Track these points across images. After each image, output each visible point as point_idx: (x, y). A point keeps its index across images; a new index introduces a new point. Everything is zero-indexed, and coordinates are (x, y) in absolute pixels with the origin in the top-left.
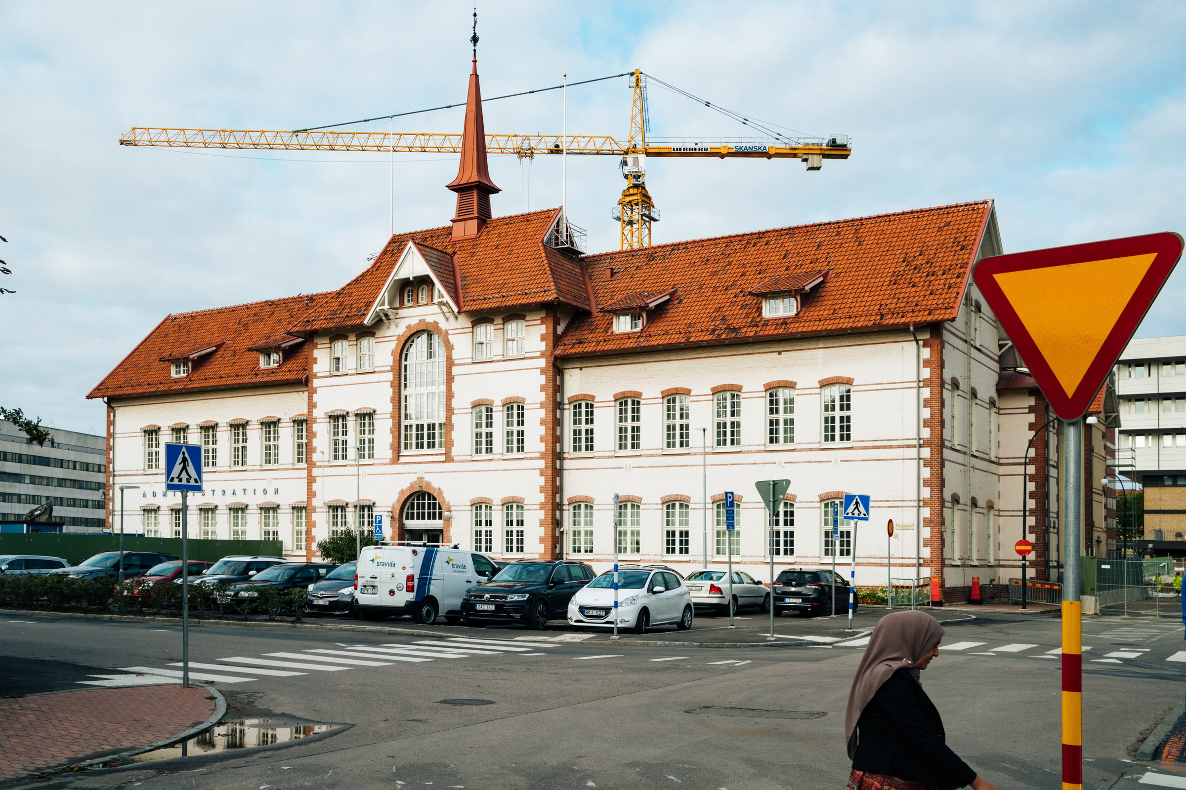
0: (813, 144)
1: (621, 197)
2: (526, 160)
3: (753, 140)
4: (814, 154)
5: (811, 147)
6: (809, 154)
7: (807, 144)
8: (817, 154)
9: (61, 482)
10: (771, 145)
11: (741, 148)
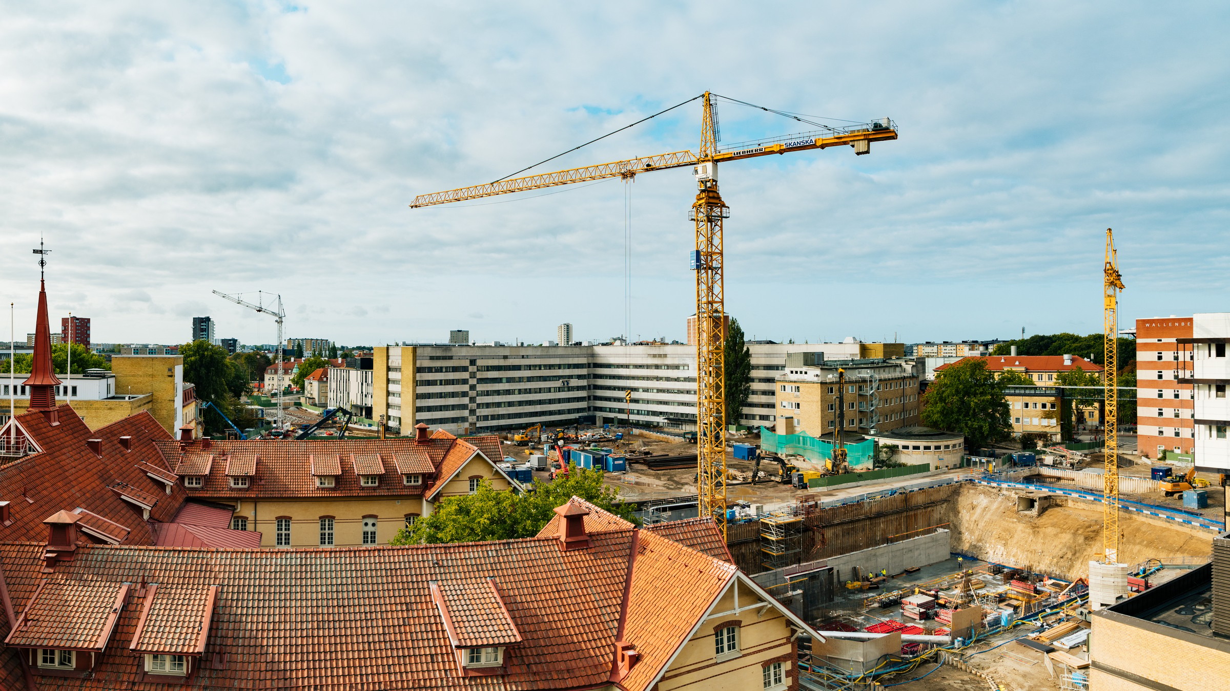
0: (858, 131)
1: (695, 201)
2: (630, 180)
3: (801, 135)
4: (859, 140)
5: (856, 134)
6: (854, 141)
7: (853, 132)
8: (862, 140)
9: (530, 379)
10: (817, 137)
11: (790, 144)
